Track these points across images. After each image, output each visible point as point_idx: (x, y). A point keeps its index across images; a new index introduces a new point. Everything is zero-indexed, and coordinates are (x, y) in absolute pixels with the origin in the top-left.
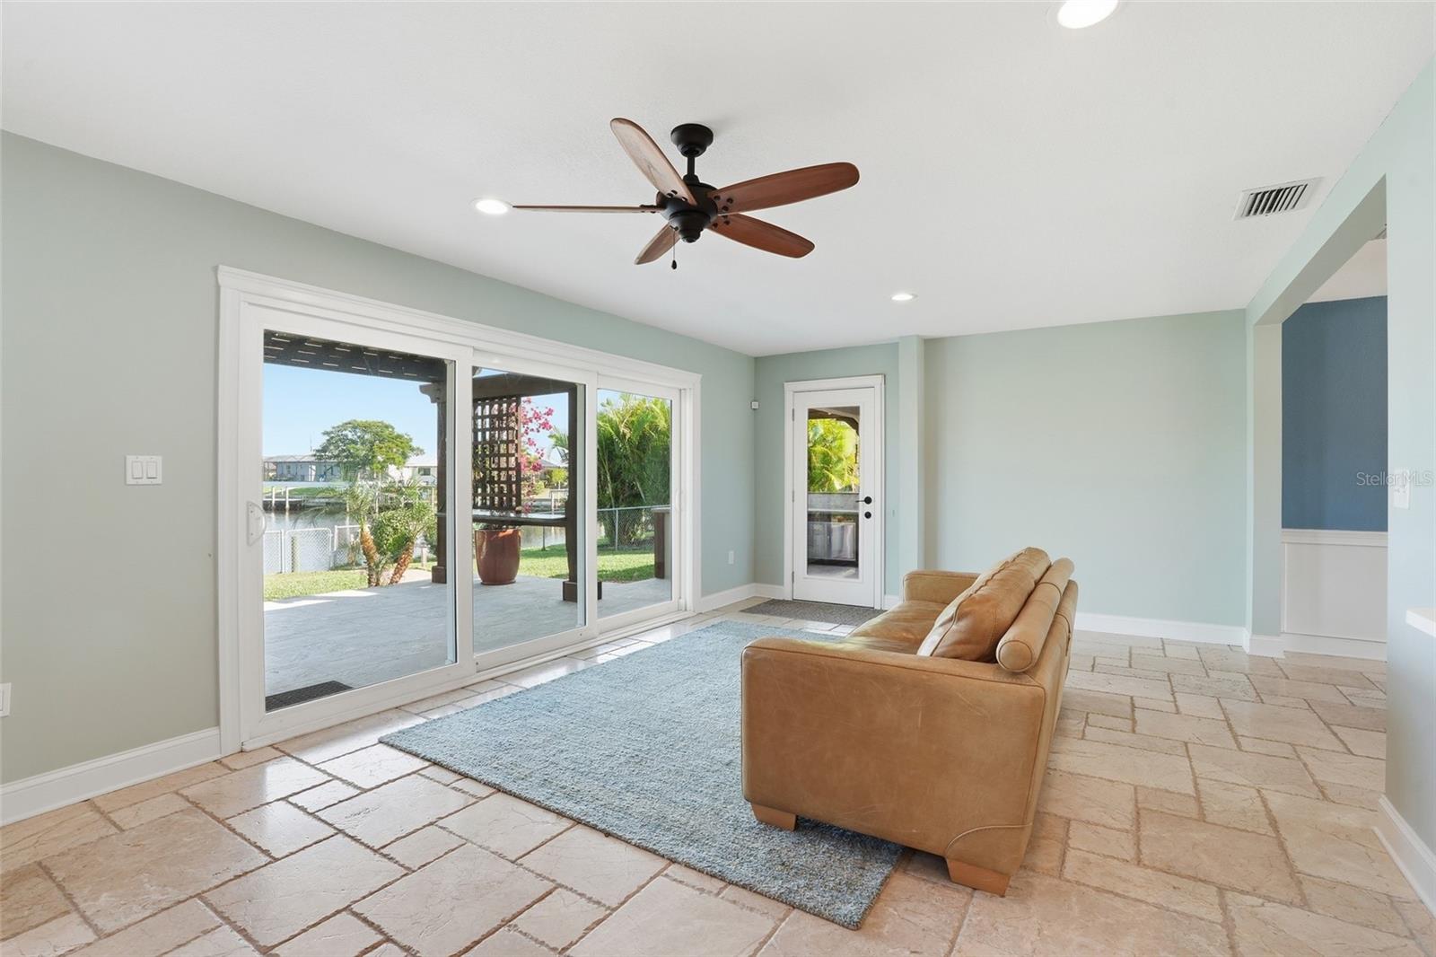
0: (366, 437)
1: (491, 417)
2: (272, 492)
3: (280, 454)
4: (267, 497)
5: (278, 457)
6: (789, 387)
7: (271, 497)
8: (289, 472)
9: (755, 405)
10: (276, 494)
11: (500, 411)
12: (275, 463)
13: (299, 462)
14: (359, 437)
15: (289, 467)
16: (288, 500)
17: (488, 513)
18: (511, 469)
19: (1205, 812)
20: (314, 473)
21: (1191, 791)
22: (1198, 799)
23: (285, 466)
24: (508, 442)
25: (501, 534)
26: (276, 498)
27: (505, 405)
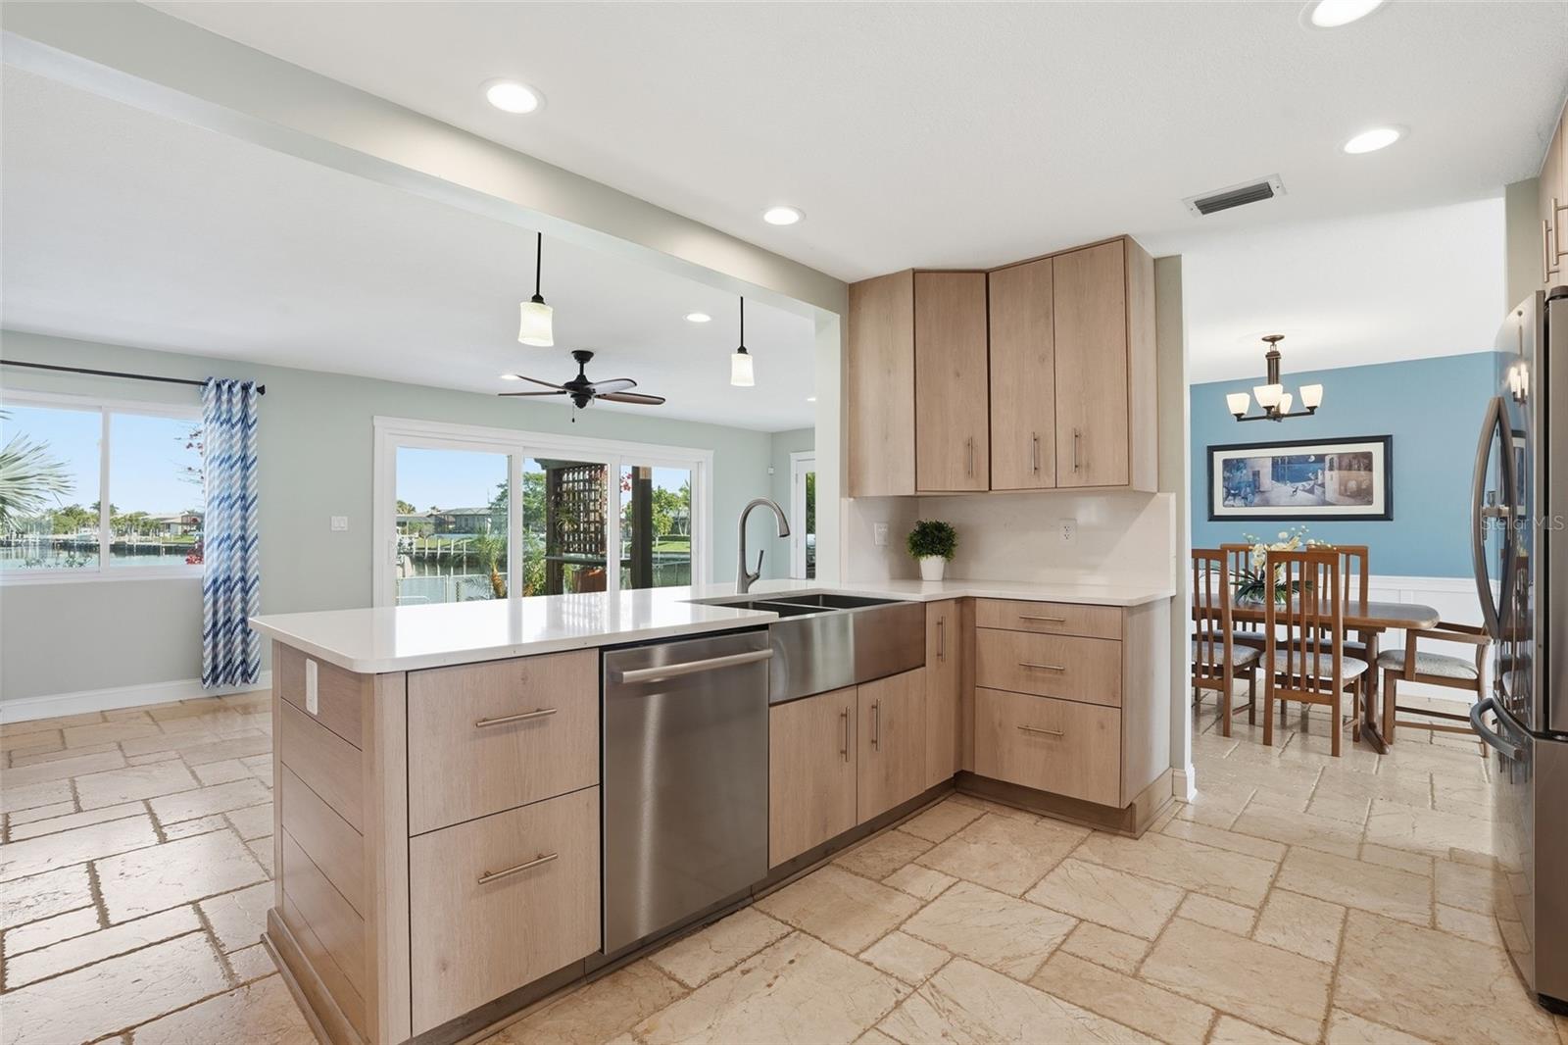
0: (538, 489)
1: (584, 481)
2: (450, 544)
3: (459, 507)
4: (446, 549)
5: (457, 510)
6: (794, 456)
7: (450, 549)
8: (467, 525)
9: (771, 471)
10: (455, 546)
11: (590, 476)
12: (454, 516)
13: (476, 515)
14: (531, 489)
15: (467, 520)
16: (439, 552)
17: (583, 556)
18: (597, 522)
20: (489, 525)
23: (463, 520)
24: (596, 500)
25: (591, 574)
26: (441, 549)
27: (593, 472)
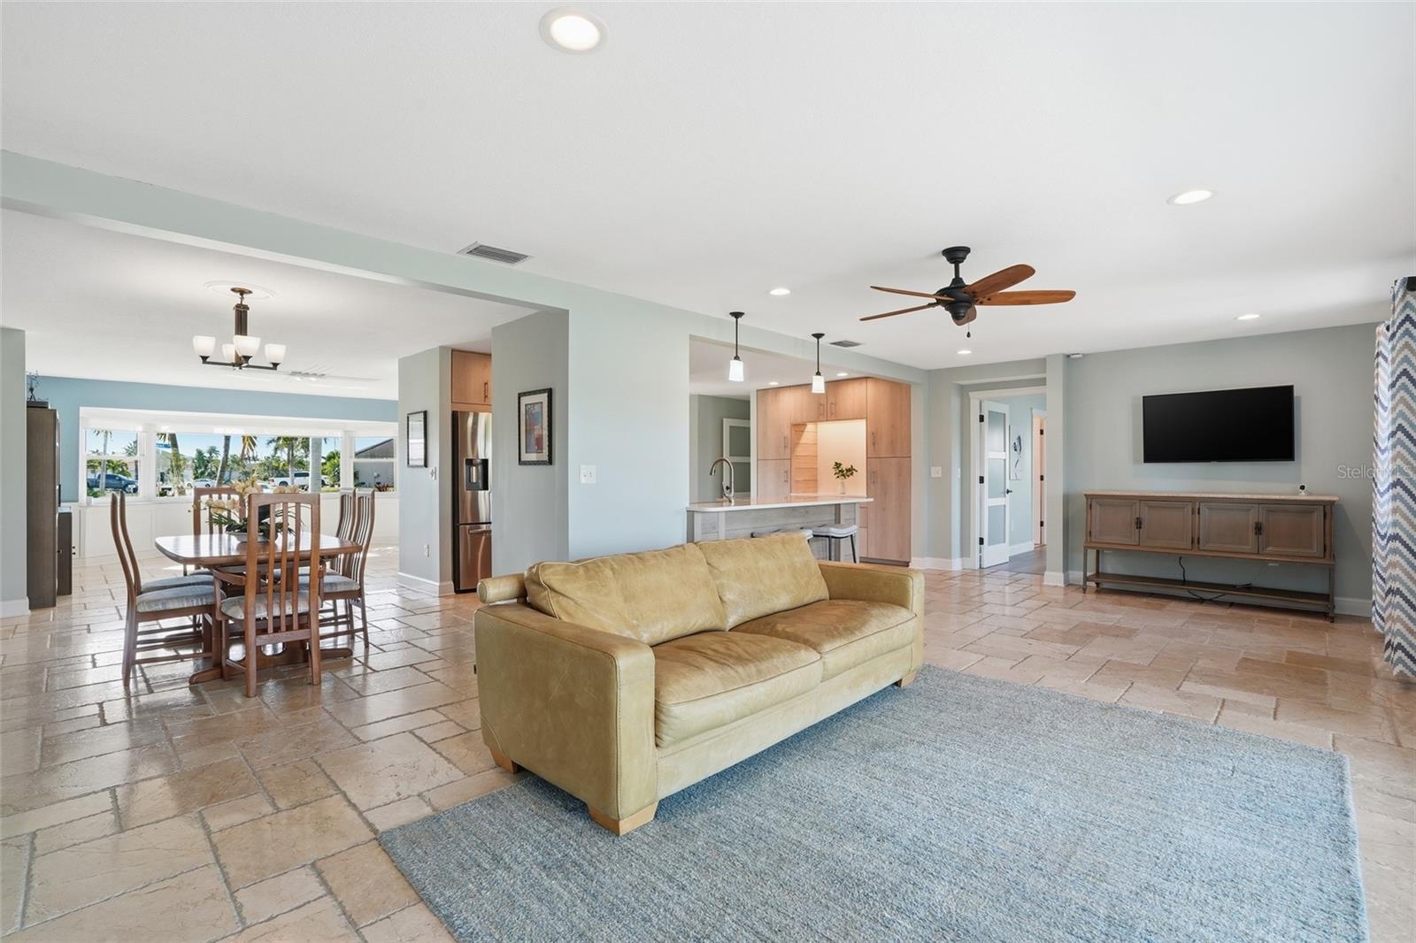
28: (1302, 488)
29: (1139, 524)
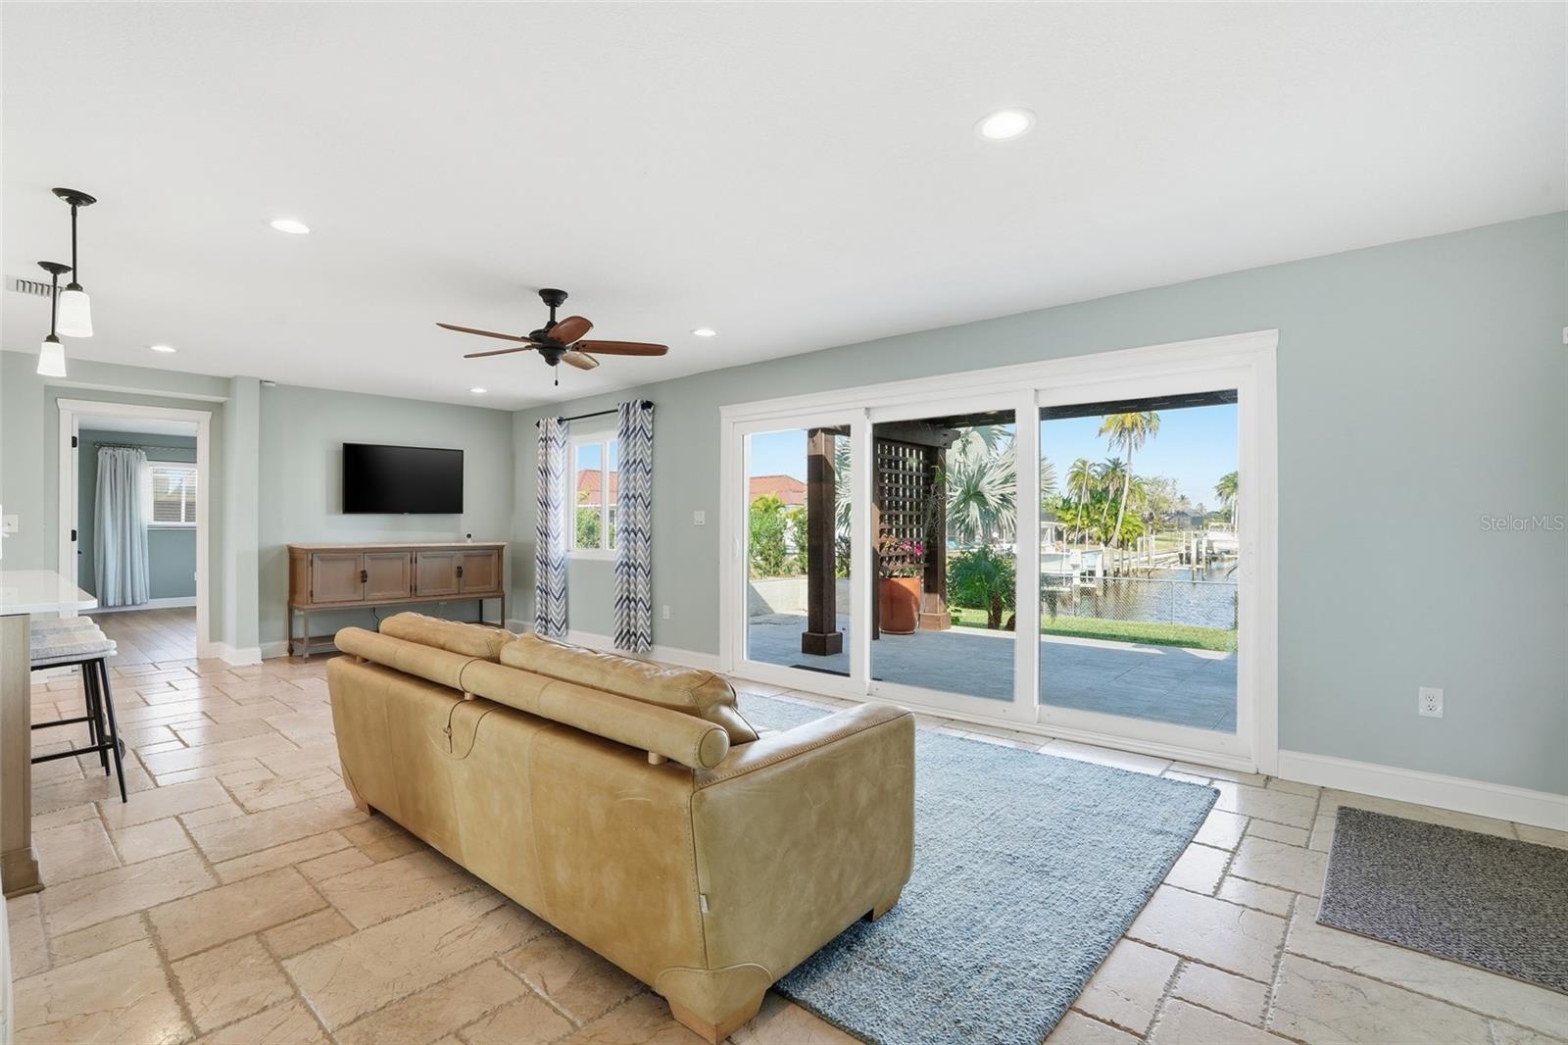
19: (260, 945)
21: (290, 965)
22: (277, 960)
28: (469, 536)
29: (364, 576)
